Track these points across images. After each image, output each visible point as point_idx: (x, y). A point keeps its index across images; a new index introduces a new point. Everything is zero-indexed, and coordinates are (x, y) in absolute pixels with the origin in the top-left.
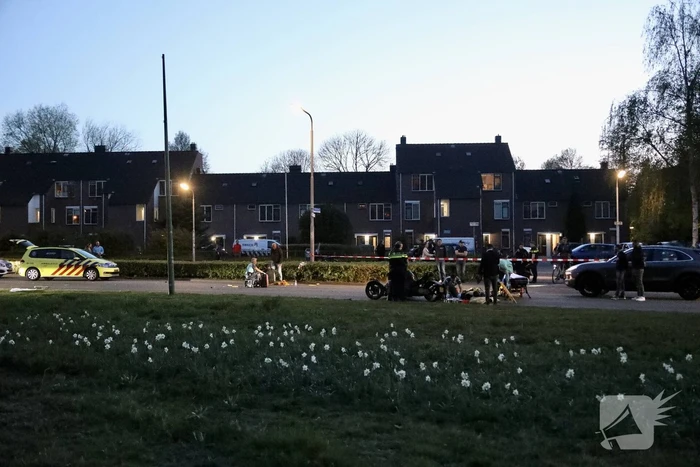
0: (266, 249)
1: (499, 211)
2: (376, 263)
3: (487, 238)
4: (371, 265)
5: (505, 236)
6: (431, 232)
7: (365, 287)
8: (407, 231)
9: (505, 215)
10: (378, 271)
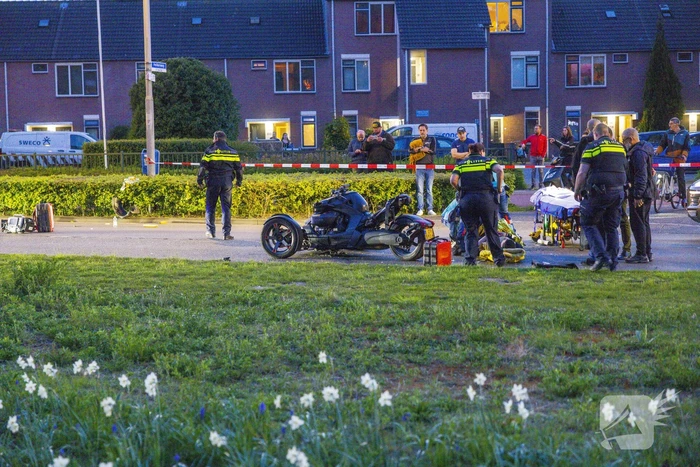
0: (67, 150)
1: (521, 72)
2: (284, 177)
3: (496, 123)
4: (275, 180)
5: (531, 119)
6: (393, 114)
7: (260, 227)
8: (345, 113)
9: (532, 81)
10: (289, 193)
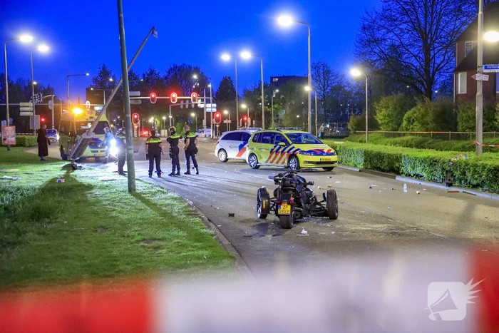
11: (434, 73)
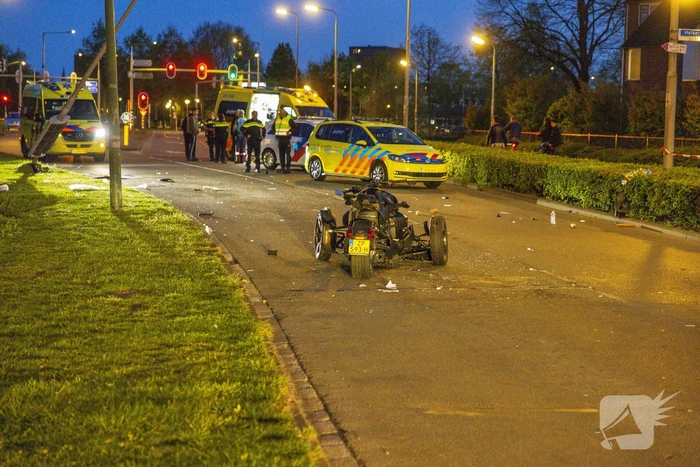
11: (592, 49)
